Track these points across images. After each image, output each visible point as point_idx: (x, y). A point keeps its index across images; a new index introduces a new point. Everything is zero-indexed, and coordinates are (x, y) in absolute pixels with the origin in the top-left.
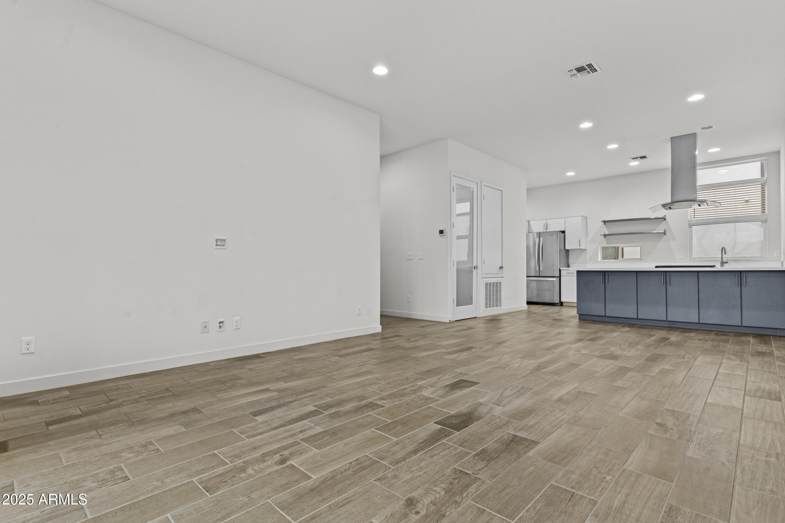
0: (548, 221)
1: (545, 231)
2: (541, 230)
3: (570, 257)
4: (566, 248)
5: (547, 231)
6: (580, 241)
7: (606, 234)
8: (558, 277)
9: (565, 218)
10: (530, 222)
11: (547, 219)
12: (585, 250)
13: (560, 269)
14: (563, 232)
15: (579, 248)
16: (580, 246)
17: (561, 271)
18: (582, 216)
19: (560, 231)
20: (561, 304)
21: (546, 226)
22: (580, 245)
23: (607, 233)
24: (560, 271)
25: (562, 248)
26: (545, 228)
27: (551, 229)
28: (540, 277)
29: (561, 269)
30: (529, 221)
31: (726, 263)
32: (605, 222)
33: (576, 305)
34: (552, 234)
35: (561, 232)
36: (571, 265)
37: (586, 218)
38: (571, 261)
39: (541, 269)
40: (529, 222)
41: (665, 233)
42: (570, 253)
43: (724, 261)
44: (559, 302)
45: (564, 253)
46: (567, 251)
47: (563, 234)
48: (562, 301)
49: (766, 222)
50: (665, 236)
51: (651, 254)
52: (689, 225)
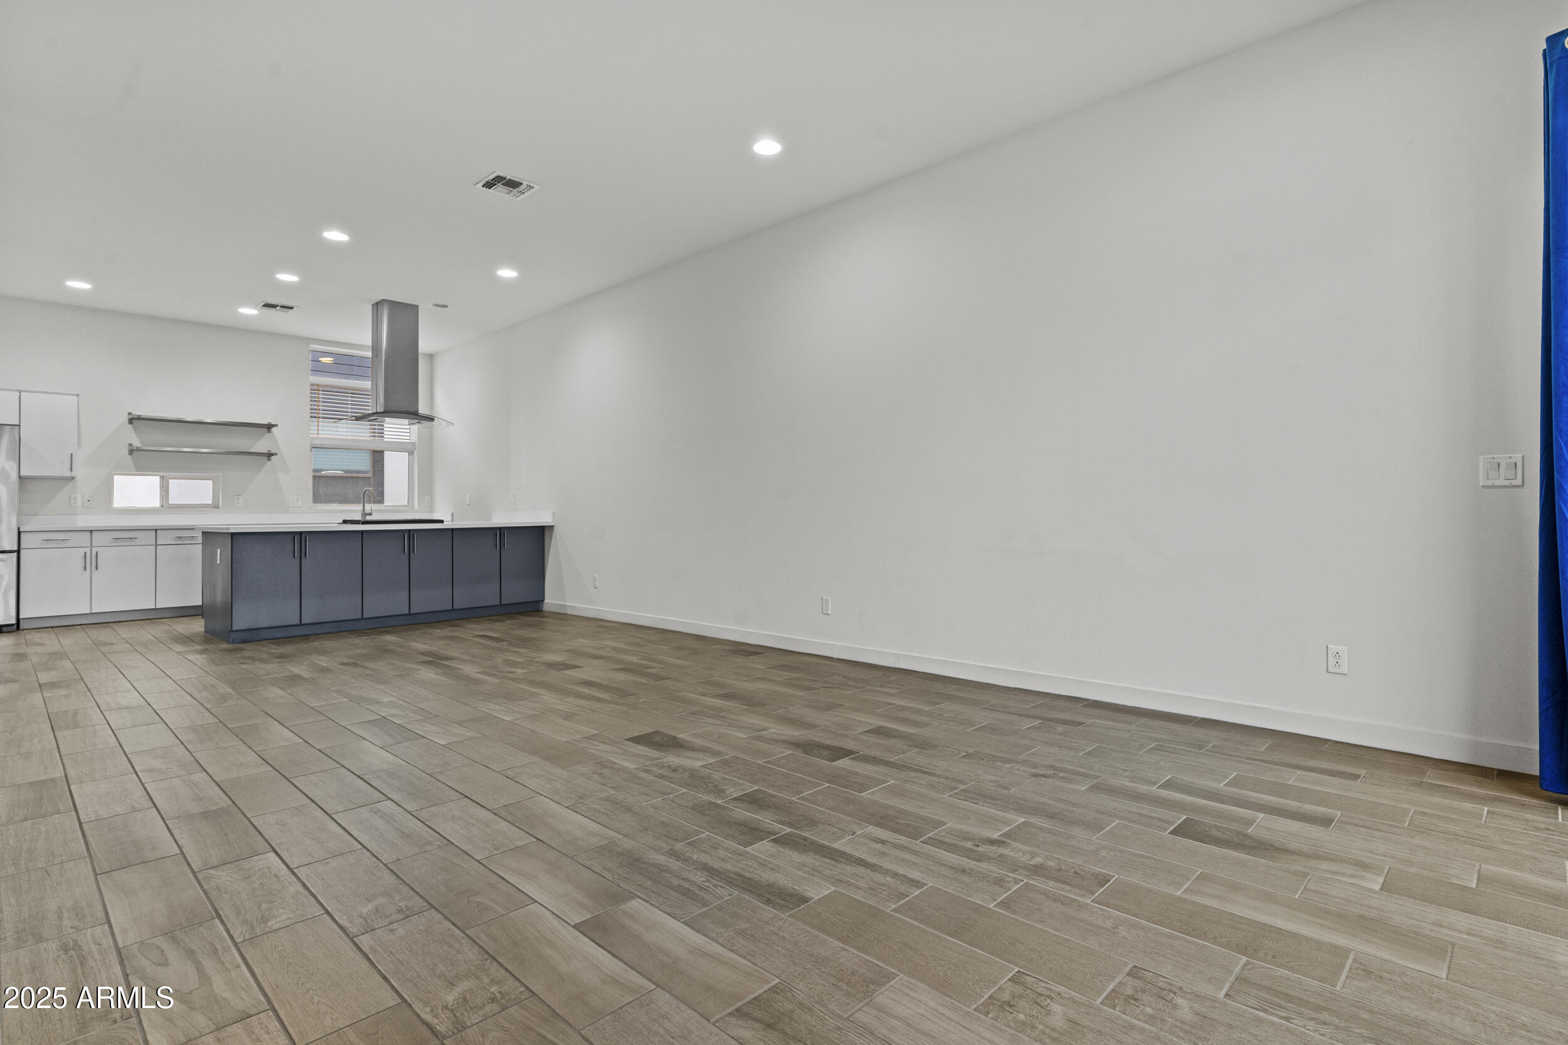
4: (22, 473)
6: (72, 458)
7: (135, 446)
8: (14, 552)
9: (20, 391)
12: (77, 478)
13: (19, 528)
15: (67, 474)
16: (70, 471)
17: (24, 536)
18: (78, 395)
22: (71, 469)
23: (137, 446)
24: (19, 534)
29: (23, 529)
32: (132, 419)
41: (268, 456)
48: (21, 616)
49: (413, 454)
50: (269, 462)
51: (241, 497)
52: (311, 446)
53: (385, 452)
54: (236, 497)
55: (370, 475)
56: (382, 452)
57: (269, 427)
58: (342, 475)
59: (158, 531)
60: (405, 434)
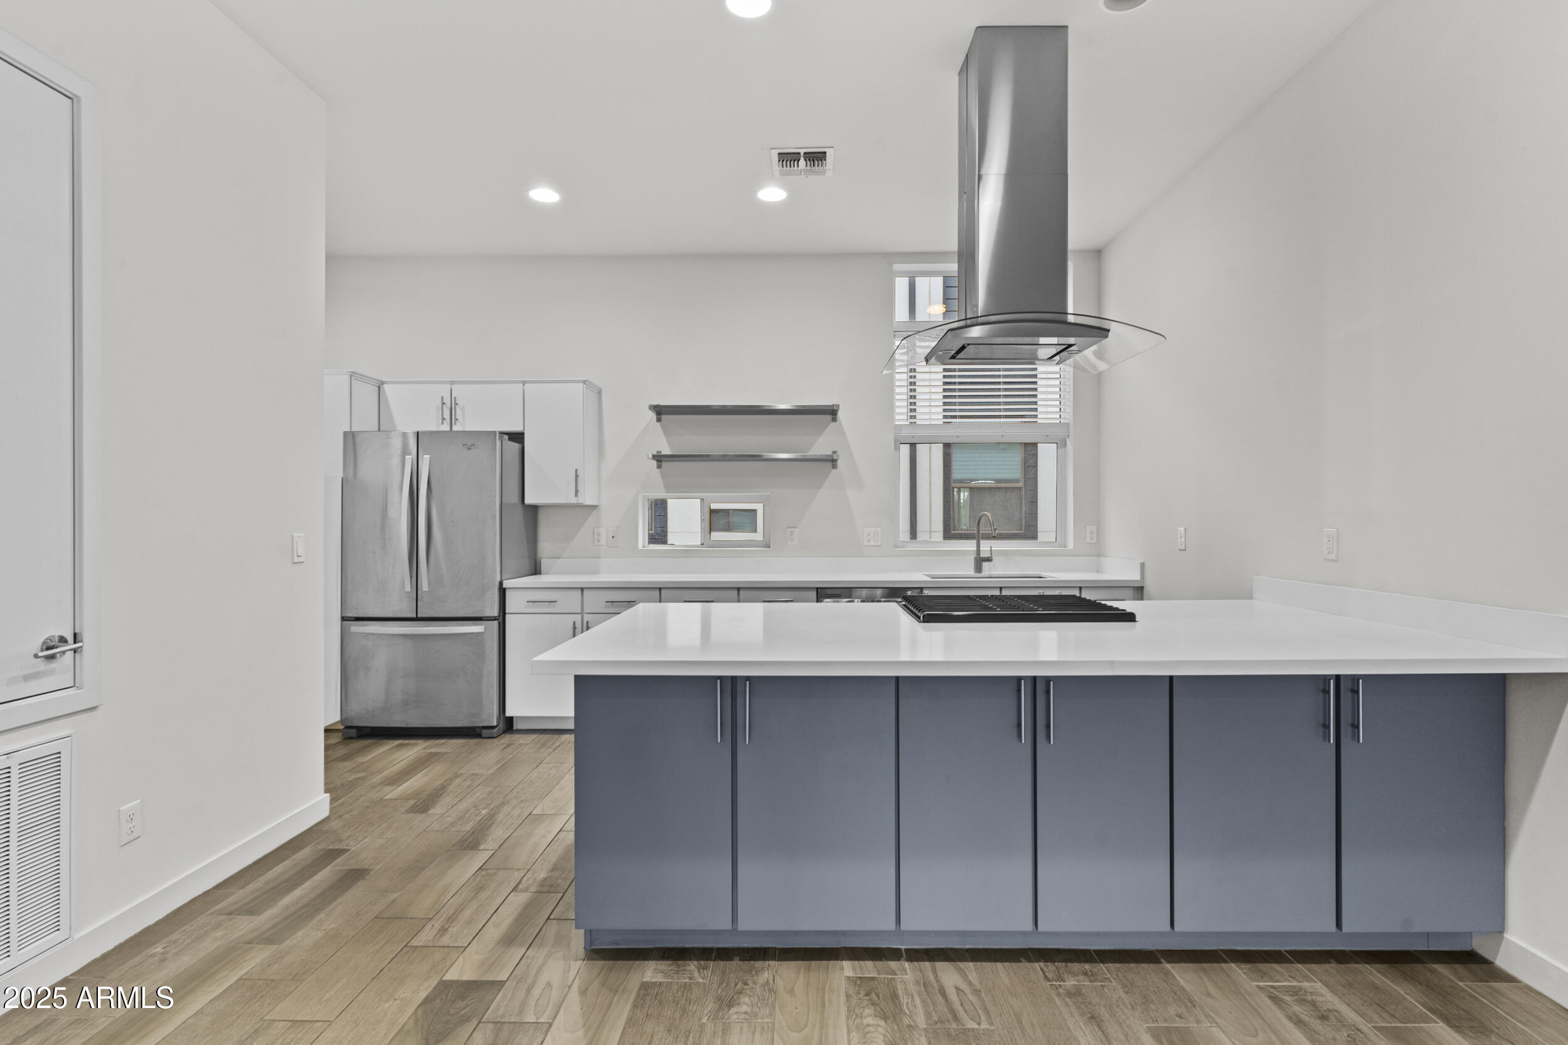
0: (458, 390)
1: (446, 427)
2: (432, 423)
3: (544, 532)
4: (527, 501)
5: (455, 428)
6: (577, 476)
7: (663, 453)
8: (494, 619)
9: (524, 383)
10: (387, 388)
11: (452, 383)
12: (595, 507)
13: (501, 583)
14: (517, 437)
15: (573, 500)
16: (576, 495)
17: (508, 594)
18: (584, 382)
19: (502, 433)
20: (509, 724)
21: (451, 409)
22: (577, 491)
23: (666, 451)
24: (503, 592)
25: (513, 497)
26: (447, 415)
27: (468, 423)
28: (417, 619)
29: (506, 584)
30: (383, 383)
31: (989, 560)
32: (660, 411)
33: (572, 727)
34: (469, 443)
35: (506, 437)
36: (545, 564)
37: (600, 392)
38: (545, 547)
39: (424, 586)
40: (379, 387)
41: (832, 461)
42: (542, 517)
43: (982, 555)
44: (499, 718)
45: (517, 517)
46: (533, 512)
47: (516, 446)
48: (508, 714)
49: (1065, 445)
50: (834, 471)
51: (796, 530)
52: (895, 440)
53: (1039, 444)
54: (789, 530)
55: (1021, 484)
56: (1035, 445)
57: (831, 412)
58: (994, 486)
59: (663, 591)
60: (1050, 409)
